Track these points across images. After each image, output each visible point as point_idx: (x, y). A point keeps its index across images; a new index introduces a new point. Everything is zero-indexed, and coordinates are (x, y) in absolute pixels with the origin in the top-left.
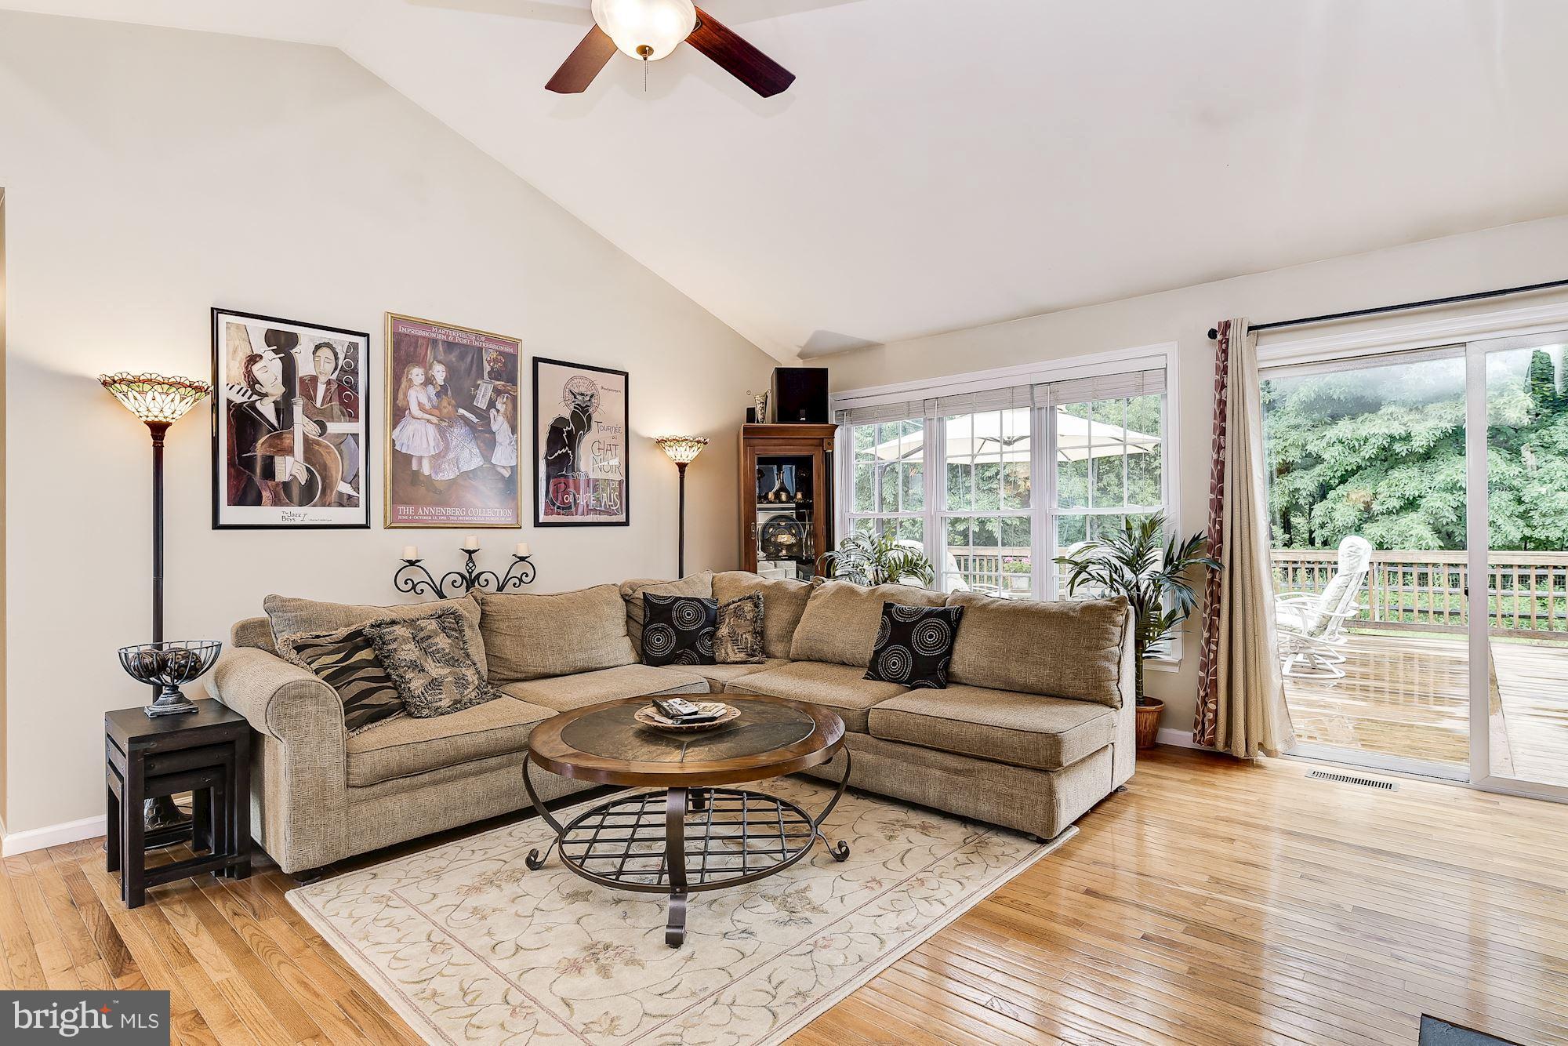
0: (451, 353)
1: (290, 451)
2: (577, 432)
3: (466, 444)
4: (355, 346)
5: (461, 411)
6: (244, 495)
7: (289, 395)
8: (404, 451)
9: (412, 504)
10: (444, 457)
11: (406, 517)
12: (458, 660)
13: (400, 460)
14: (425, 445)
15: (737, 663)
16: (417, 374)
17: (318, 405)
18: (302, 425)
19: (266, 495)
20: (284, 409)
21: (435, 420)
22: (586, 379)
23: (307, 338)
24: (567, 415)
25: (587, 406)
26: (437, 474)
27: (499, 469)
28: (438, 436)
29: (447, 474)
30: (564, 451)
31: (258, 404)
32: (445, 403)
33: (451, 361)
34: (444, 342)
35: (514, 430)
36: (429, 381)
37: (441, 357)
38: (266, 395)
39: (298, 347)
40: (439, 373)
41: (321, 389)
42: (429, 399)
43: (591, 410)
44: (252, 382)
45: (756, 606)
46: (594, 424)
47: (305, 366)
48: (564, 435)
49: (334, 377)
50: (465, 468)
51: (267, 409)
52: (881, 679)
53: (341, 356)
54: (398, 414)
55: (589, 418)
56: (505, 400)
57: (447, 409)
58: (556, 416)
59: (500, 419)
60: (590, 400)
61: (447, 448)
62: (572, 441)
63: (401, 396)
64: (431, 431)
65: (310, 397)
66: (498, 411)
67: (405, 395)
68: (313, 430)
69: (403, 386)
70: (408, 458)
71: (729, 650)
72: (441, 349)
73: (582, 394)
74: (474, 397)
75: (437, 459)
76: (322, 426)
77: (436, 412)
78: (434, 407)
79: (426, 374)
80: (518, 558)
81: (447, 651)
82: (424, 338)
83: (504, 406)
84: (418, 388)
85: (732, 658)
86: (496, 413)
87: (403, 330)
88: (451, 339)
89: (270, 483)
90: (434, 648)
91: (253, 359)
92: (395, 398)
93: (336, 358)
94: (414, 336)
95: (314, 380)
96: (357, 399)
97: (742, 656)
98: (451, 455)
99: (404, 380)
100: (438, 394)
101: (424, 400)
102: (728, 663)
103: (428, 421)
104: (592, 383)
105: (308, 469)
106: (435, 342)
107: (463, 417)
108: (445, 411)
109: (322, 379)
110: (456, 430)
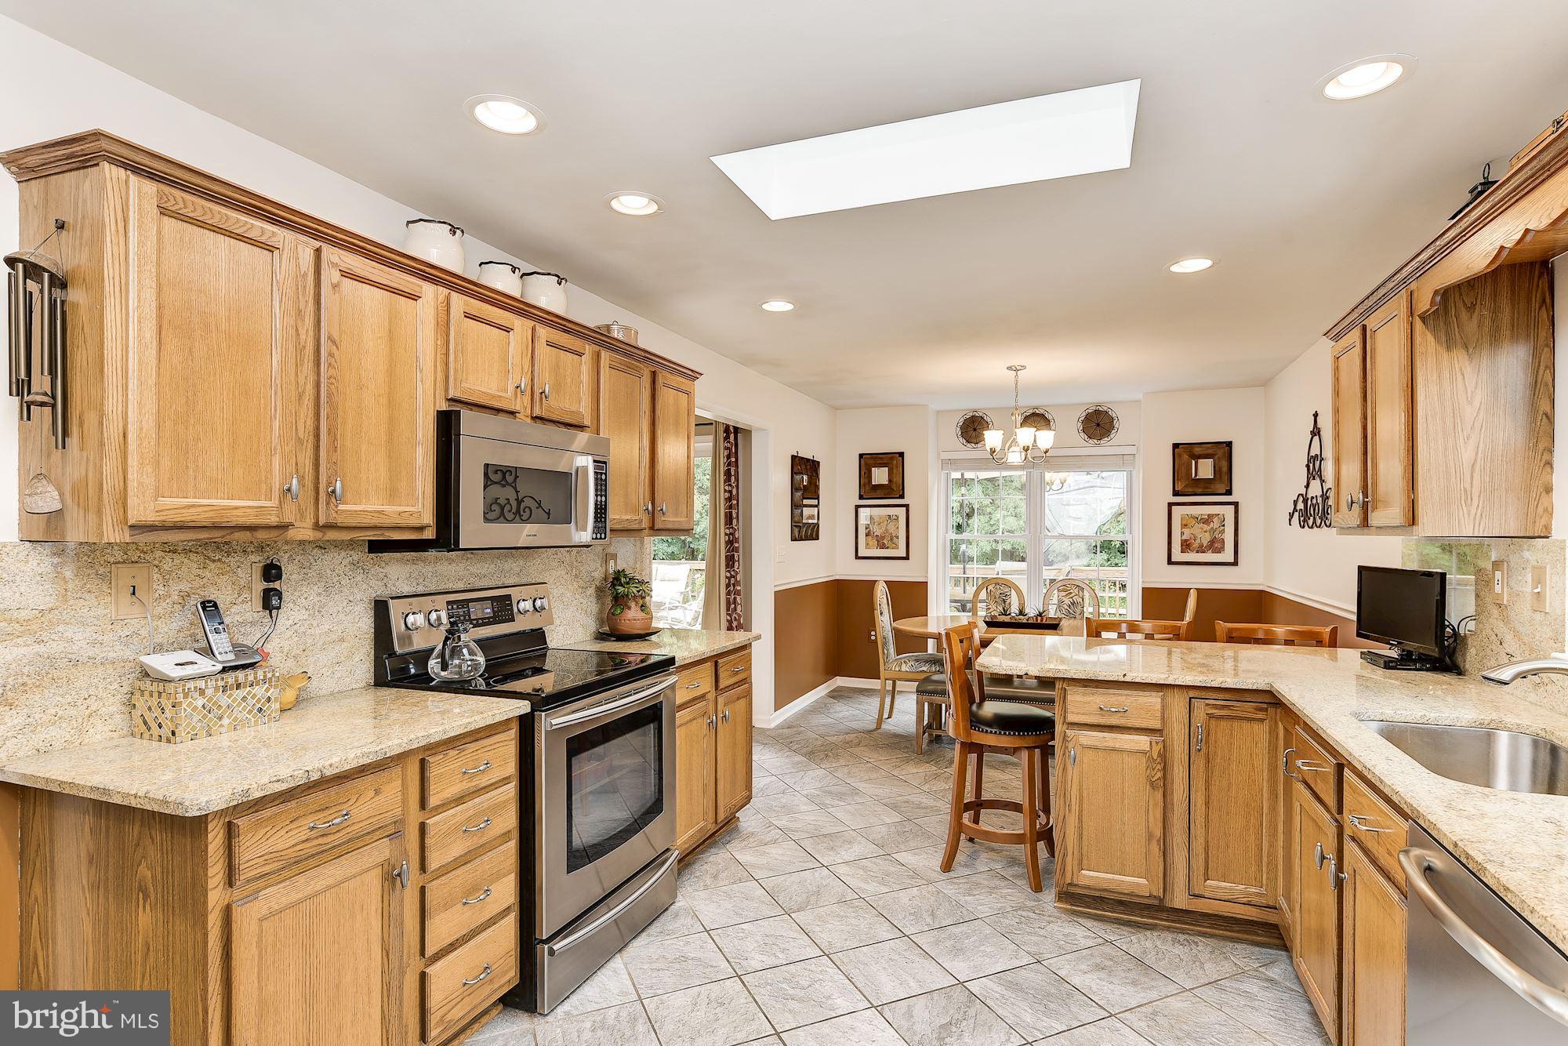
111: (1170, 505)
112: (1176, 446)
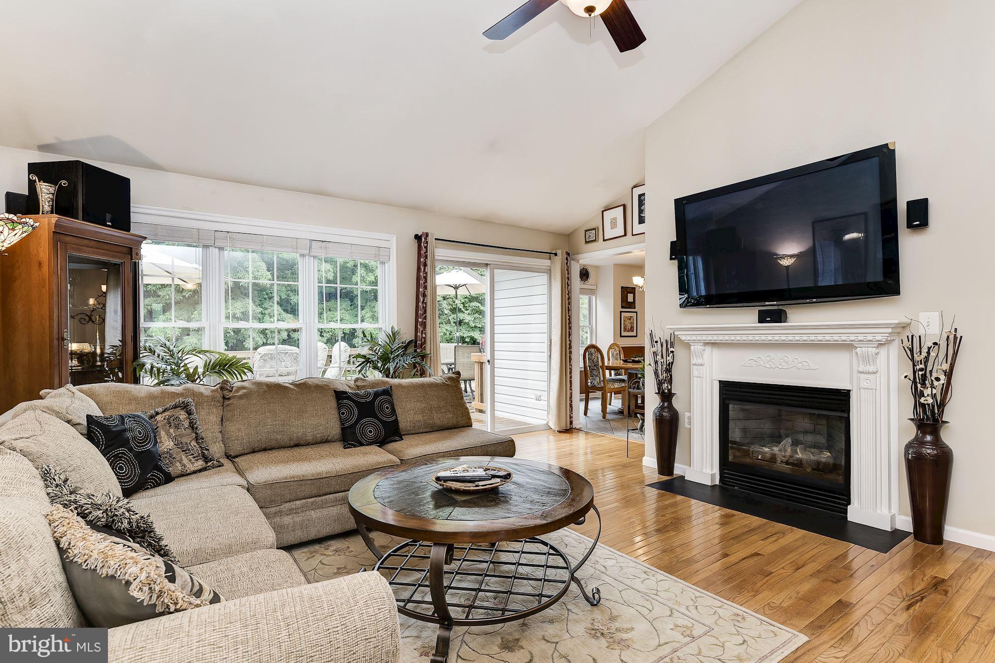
15: (195, 472)
45: (189, 413)
52: (361, 444)
71: (185, 461)
85: (191, 468)
97: (200, 464)
102: (189, 474)
111: (621, 312)
112: (622, 287)
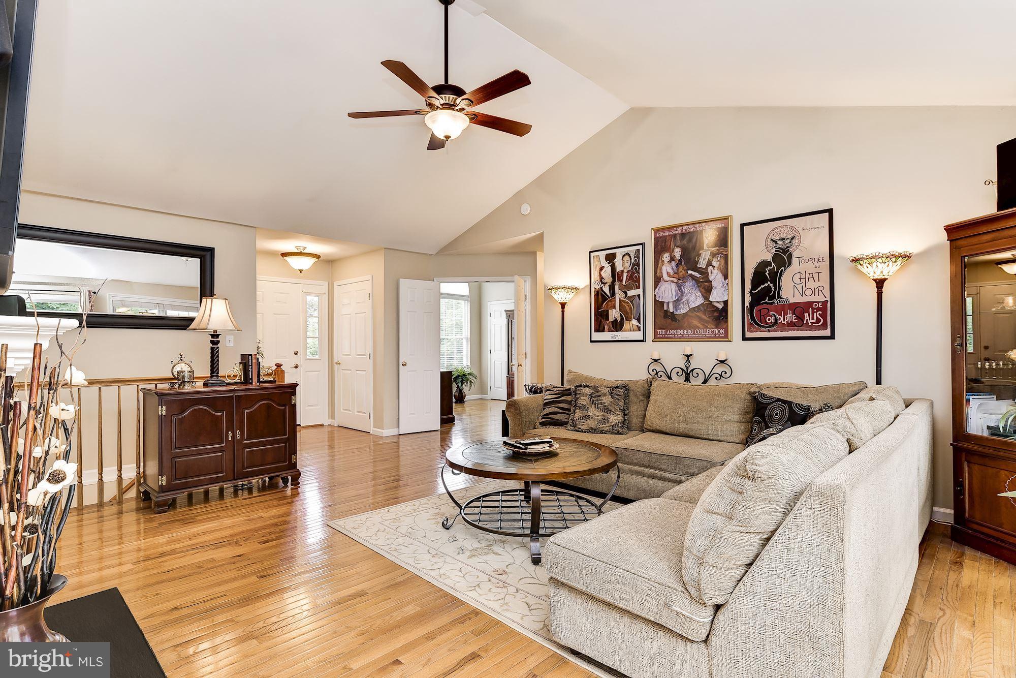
0: (683, 240)
1: (614, 307)
2: (778, 270)
3: (693, 291)
4: (638, 250)
5: (690, 272)
6: (599, 329)
7: (614, 281)
8: (660, 300)
9: (663, 329)
10: (681, 300)
11: (661, 336)
12: (611, 410)
13: (659, 304)
14: (670, 295)
16: (666, 257)
17: (624, 283)
18: (619, 294)
19: (606, 327)
20: (612, 288)
21: (675, 280)
22: (786, 226)
23: (619, 252)
24: (768, 257)
25: (788, 247)
26: (676, 311)
27: (715, 304)
28: (677, 289)
29: (683, 310)
30: (766, 285)
31: (603, 288)
32: (681, 269)
33: (684, 244)
34: (680, 234)
35: (726, 277)
36: (672, 259)
37: (678, 244)
38: (606, 283)
39: (617, 258)
40: (678, 253)
41: (625, 275)
42: (673, 269)
43: (791, 250)
44: (601, 278)
46: (795, 261)
47: (619, 268)
48: (766, 274)
49: (630, 269)
50: (693, 306)
51: (606, 289)
53: (632, 258)
54: (658, 280)
55: (790, 257)
56: (719, 258)
57: (682, 272)
58: (759, 260)
59: (716, 271)
60: (790, 242)
61: (682, 295)
62: (775, 277)
63: (658, 271)
64: (674, 286)
65: (621, 280)
66: (714, 267)
67: (661, 270)
68: (622, 295)
69: (659, 265)
70: (662, 303)
72: (678, 239)
73: (783, 239)
74: (697, 262)
75: (677, 302)
76: (626, 293)
77: (676, 276)
78: (675, 273)
79: (671, 255)
80: (719, 361)
81: (606, 404)
82: (669, 235)
83: (718, 263)
84: (667, 265)
86: (712, 269)
87: (659, 235)
88: (684, 231)
89: (608, 322)
90: (600, 402)
91: (602, 268)
92: (656, 272)
93: (631, 259)
94: (664, 236)
95: (622, 271)
96: (639, 277)
98: (684, 299)
99: (660, 261)
100: (677, 266)
101: (670, 270)
103: (672, 281)
104: (793, 228)
105: (621, 315)
106: (675, 236)
107: (691, 275)
108: (681, 274)
109: (626, 271)
110: (687, 284)
